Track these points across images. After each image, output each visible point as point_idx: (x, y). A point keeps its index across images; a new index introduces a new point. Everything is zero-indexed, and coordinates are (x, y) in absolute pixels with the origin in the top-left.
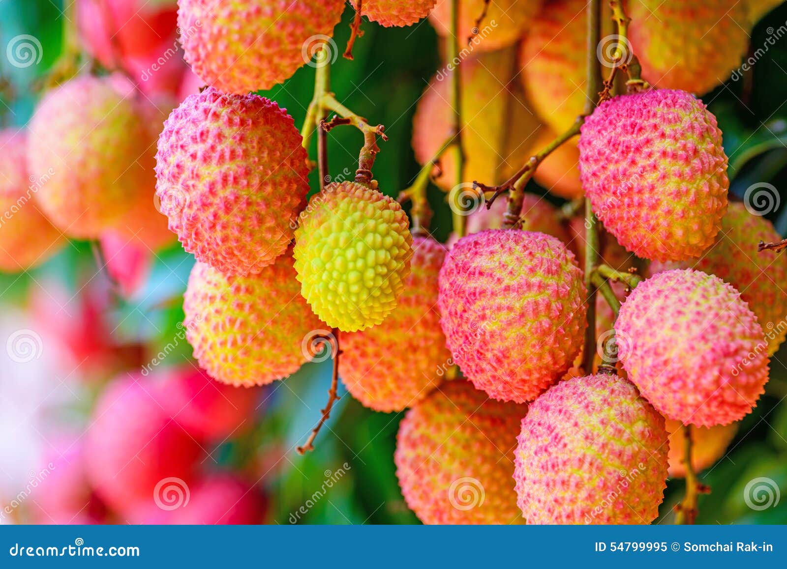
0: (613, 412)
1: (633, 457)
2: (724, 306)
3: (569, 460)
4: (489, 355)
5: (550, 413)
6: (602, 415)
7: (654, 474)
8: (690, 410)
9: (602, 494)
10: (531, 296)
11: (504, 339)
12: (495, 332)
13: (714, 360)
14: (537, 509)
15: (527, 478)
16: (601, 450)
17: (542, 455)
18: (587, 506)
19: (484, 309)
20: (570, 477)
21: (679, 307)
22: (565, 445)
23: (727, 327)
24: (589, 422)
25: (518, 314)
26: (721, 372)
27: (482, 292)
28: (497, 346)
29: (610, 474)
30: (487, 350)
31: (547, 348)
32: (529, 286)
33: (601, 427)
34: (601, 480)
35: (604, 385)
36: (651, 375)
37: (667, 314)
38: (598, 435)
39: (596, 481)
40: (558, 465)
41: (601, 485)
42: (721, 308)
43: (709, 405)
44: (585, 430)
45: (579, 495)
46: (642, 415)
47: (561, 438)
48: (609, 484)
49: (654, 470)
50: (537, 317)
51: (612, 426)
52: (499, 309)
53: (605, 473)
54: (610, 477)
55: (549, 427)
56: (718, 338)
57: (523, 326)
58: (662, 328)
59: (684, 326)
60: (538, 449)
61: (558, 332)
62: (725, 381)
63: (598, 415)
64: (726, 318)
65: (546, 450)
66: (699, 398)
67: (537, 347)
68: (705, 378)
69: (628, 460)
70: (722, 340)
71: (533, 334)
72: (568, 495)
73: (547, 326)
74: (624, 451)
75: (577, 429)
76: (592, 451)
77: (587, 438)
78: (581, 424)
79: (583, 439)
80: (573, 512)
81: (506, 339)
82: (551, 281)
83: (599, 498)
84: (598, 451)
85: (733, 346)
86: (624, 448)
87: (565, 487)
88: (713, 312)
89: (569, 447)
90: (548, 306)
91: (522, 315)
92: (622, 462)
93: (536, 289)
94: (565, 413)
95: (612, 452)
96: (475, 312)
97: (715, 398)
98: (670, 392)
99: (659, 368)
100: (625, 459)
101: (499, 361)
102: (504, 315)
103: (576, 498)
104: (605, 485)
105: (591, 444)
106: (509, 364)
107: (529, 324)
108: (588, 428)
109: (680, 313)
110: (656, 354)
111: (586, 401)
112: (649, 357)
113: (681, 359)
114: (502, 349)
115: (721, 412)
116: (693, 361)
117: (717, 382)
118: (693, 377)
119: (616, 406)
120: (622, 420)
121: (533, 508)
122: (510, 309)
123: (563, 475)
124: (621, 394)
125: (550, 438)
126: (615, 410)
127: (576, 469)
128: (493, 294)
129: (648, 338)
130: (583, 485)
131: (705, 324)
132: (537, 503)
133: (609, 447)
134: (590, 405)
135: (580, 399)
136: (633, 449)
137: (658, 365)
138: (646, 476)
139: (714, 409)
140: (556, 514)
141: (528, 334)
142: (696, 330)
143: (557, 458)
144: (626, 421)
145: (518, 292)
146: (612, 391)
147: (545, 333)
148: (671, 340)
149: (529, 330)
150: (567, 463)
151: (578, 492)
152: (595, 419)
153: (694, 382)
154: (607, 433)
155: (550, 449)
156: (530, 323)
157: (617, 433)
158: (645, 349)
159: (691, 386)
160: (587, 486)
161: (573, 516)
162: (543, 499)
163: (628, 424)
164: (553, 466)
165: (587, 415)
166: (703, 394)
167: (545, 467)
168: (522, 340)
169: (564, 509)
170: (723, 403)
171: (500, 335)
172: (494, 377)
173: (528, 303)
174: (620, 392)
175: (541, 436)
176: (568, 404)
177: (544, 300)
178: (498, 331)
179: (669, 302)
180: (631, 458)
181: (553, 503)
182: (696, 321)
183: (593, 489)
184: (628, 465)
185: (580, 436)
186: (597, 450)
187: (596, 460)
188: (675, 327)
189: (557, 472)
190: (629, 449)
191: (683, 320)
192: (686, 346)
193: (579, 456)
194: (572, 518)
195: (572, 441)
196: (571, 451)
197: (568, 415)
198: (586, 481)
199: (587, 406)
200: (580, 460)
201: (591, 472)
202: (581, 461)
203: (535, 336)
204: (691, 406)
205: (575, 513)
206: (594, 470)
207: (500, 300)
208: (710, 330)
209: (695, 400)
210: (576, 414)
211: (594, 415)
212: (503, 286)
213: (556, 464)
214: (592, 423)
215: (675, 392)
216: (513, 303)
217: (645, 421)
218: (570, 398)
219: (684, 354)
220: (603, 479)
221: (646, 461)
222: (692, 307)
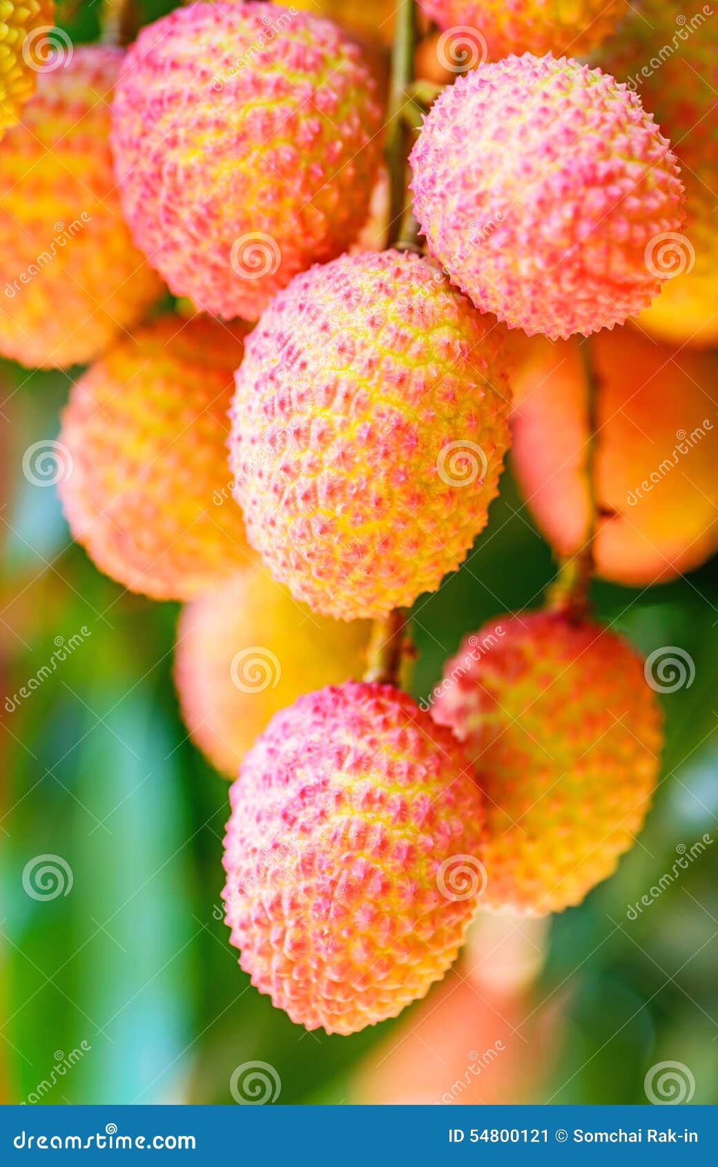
0: (394, 306)
1: (425, 388)
2: (596, 103)
3: (309, 391)
4: (185, 214)
5: (284, 313)
6: (374, 311)
7: (470, 426)
8: (526, 291)
9: (365, 453)
10: (262, 103)
11: (209, 181)
12: (193, 167)
13: (565, 189)
14: (258, 491)
15: (244, 437)
16: (367, 372)
17: (266, 388)
18: (340, 475)
19: (174, 126)
20: (310, 422)
21: (513, 101)
22: (304, 365)
23: (597, 136)
24: (349, 322)
25: (234, 134)
26: (577, 214)
27: (173, 98)
28: (198, 194)
29: (382, 415)
30: (181, 204)
31: (289, 201)
32: (257, 85)
33: (369, 329)
34: (365, 427)
35: (384, 263)
36: (457, 228)
37: (489, 115)
38: (363, 346)
39: (357, 429)
40: (290, 403)
41: (365, 436)
42: (590, 105)
43: (557, 279)
44: (341, 337)
45: (325, 456)
46: (452, 317)
47: (299, 353)
48: (379, 435)
49: (470, 418)
50: (270, 141)
51: (390, 330)
52: (201, 125)
53: (371, 415)
54: (381, 422)
55: (281, 336)
56: (578, 152)
57: (244, 157)
58: (479, 138)
59: (515, 132)
60: (261, 378)
61: (309, 172)
62: (585, 229)
63: (365, 310)
64: (597, 121)
65: (272, 378)
66: (539, 263)
67: (269, 197)
68: (548, 223)
69: (417, 393)
70: (583, 156)
71: (262, 172)
72: (306, 457)
73: (288, 158)
74: (410, 374)
75: (326, 334)
76: (350, 374)
77: (342, 350)
78: (333, 326)
79: (335, 353)
80: (314, 488)
81: (213, 181)
82: (303, 81)
83: (361, 461)
84: (362, 374)
85: (603, 168)
86: (410, 370)
87: (302, 442)
88: (572, 110)
89: (311, 367)
90: (292, 123)
91: (242, 137)
92: (406, 396)
93: (270, 90)
94: (309, 310)
95: (388, 376)
96: (160, 134)
97: (569, 264)
98: (489, 257)
99: (470, 211)
100: (412, 389)
101: (201, 224)
102: (209, 137)
103: (321, 462)
104: (370, 436)
105: (350, 360)
106: (219, 231)
107: (255, 152)
108: (345, 333)
109: (510, 110)
110: (466, 186)
111: (347, 288)
112: (454, 193)
113: (506, 188)
114: (206, 200)
115: (582, 295)
116: (528, 193)
117: (570, 231)
118: (527, 222)
119: (401, 296)
120: (410, 321)
121: (253, 490)
122: (220, 125)
123: (299, 420)
124: (414, 278)
125: (280, 355)
126: (399, 303)
127: (320, 406)
128: (191, 99)
129: (453, 159)
130: (334, 437)
131: (555, 129)
132: (257, 479)
133: (383, 366)
134: (354, 293)
135: (337, 286)
136: (428, 374)
137: (468, 206)
138: (454, 427)
139: (568, 287)
140: (286, 495)
141: (253, 173)
142: (537, 137)
143: (290, 389)
144: (417, 324)
145: (236, 94)
146: (398, 272)
147: (285, 171)
148: (490, 158)
149: (255, 165)
150: (306, 398)
151: (323, 449)
152: (359, 318)
153: (528, 231)
154: (380, 342)
155: (278, 376)
156: (258, 151)
157: (397, 343)
158: (448, 180)
159: (523, 238)
160: (339, 438)
161: (316, 495)
162: (266, 470)
163: (421, 329)
164: (282, 404)
165: (345, 309)
166: (546, 254)
167: (270, 409)
168: (242, 184)
169: (300, 485)
170: (582, 274)
171: (203, 173)
172: (194, 257)
173: (255, 115)
174: (412, 274)
175: (267, 354)
176: (317, 295)
177: (283, 111)
178: (198, 167)
179: (495, 96)
180: (422, 388)
181: (282, 473)
182: (539, 123)
183: (350, 444)
184: (418, 402)
185: (331, 348)
186: (358, 371)
187: (357, 390)
188: (499, 135)
189: (288, 416)
190: (420, 373)
191: (515, 123)
192: (517, 166)
193: (327, 381)
194: (313, 500)
195: (315, 358)
196: (313, 376)
197: (313, 312)
198: (337, 429)
199: (348, 296)
200: (327, 390)
201: (346, 412)
202: (330, 391)
203: (267, 176)
204: (527, 281)
205: (318, 489)
206: (353, 406)
207: (206, 110)
208: (562, 138)
209: (532, 266)
210: (328, 309)
211: (358, 310)
212: (211, 84)
213: (287, 400)
214: (353, 325)
215: (497, 255)
216: (226, 114)
217: (458, 328)
218: (321, 285)
219: (512, 180)
220: (369, 424)
221: (454, 398)
222: (537, 101)
